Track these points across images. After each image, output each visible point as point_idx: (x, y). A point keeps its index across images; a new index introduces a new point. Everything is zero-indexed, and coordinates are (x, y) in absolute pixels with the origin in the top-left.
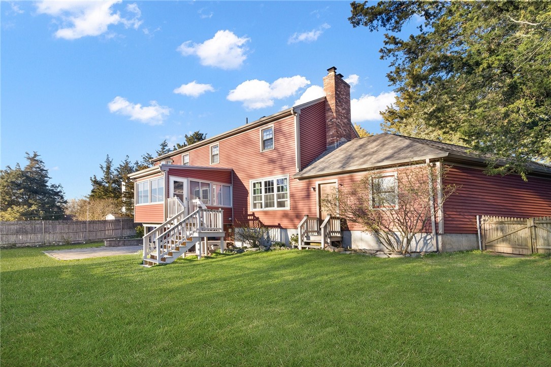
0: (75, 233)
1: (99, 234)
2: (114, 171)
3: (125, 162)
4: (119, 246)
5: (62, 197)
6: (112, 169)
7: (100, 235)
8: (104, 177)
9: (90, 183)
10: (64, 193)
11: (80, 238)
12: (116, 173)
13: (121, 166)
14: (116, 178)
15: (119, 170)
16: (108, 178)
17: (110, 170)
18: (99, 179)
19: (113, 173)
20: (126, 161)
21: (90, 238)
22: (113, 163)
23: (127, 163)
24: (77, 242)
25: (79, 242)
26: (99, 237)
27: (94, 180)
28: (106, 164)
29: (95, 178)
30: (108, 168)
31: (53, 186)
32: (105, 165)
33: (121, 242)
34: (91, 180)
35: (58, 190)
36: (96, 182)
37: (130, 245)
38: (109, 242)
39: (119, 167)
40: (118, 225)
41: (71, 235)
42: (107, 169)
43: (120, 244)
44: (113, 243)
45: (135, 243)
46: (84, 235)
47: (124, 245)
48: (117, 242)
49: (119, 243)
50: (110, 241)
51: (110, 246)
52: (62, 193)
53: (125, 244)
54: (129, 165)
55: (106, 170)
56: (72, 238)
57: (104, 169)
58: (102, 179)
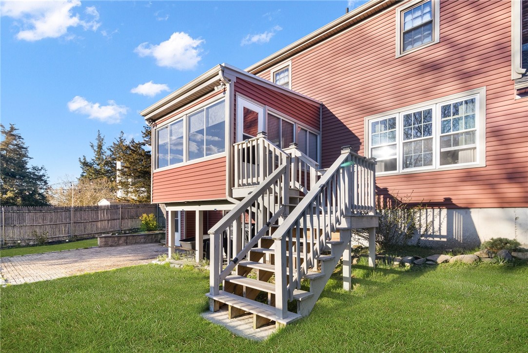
0: (54, 227)
1: (89, 226)
2: (106, 150)
3: (119, 140)
4: (119, 245)
5: (46, 183)
6: (104, 148)
7: (90, 229)
8: (94, 158)
9: (79, 165)
10: (48, 178)
11: (62, 234)
12: (109, 153)
13: (114, 144)
14: (110, 160)
15: (112, 150)
16: (99, 159)
17: (101, 149)
18: (89, 160)
19: (105, 152)
20: (120, 138)
21: (76, 234)
22: (105, 141)
23: (122, 141)
24: (57, 239)
25: (60, 239)
26: (89, 232)
27: (83, 161)
28: (97, 141)
29: (85, 159)
30: (100, 147)
31: (34, 168)
32: (96, 143)
33: (123, 239)
34: (80, 161)
35: (41, 173)
36: (85, 164)
37: (136, 243)
38: (103, 240)
39: (113, 146)
40: (116, 213)
41: (48, 228)
42: (98, 148)
43: (121, 242)
44: (110, 241)
45: (142, 240)
46: (67, 229)
47: (127, 244)
48: (116, 239)
49: (119, 240)
50: (105, 237)
51: (106, 245)
52: (46, 178)
53: (128, 241)
54: (124, 144)
55: (97, 150)
56: (49, 233)
57: (96, 148)
58: (93, 160)
